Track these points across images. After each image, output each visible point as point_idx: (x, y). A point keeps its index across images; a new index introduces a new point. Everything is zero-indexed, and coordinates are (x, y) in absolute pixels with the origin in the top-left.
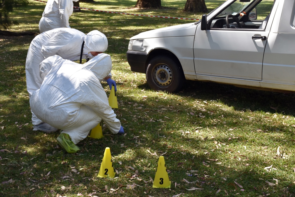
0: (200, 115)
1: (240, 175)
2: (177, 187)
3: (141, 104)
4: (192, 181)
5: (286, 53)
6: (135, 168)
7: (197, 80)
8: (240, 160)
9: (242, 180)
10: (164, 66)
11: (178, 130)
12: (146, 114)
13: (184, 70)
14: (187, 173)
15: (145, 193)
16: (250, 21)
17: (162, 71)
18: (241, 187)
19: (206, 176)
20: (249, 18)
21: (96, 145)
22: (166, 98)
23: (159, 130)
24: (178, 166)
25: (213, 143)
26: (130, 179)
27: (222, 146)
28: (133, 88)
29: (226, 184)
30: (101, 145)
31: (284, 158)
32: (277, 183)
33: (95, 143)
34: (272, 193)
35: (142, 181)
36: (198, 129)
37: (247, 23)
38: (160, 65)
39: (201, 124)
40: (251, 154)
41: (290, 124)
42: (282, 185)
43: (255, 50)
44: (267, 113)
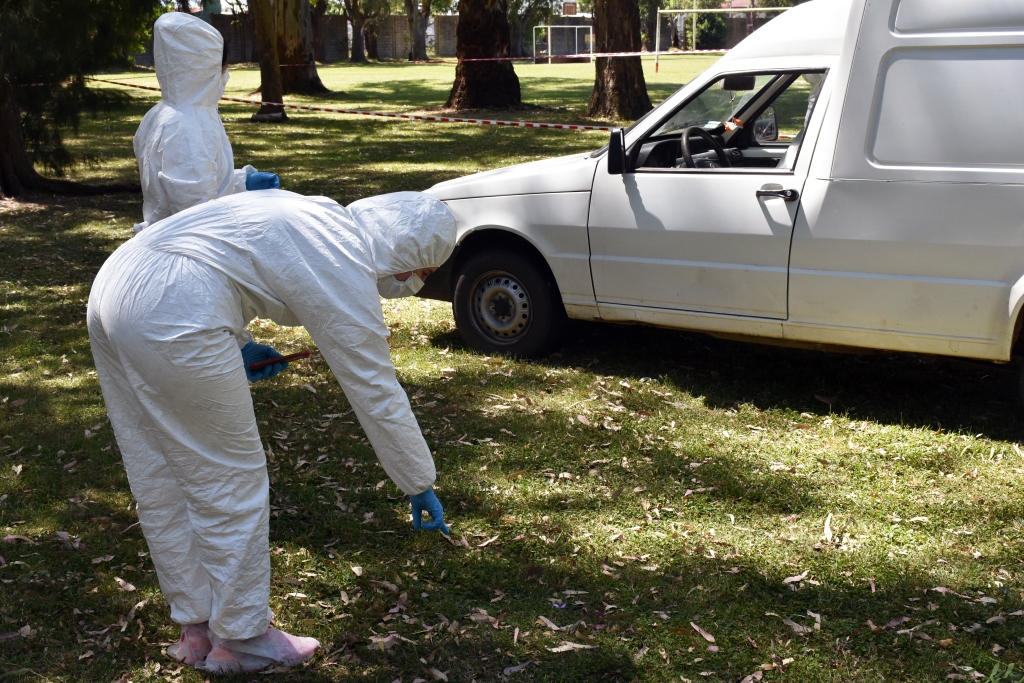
0: (605, 425)
1: (709, 602)
2: (519, 641)
3: (436, 391)
4: (566, 624)
5: (855, 238)
6: (399, 587)
7: (601, 319)
8: (713, 556)
9: (715, 619)
10: (504, 280)
11: (537, 469)
12: (447, 423)
13: (561, 291)
14: (553, 600)
15: (423, 660)
16: (757, 145)
17: (500, 294)
18: (710, 638)
19: (609, 607)
20: (754, 138)
21: (291, 518)
22: (510, 375)
23: (481, 469)
24: (529, 578)
25: (638, 508)
26: (382, 621)
27: (665, 515)
28: (417, 344)
29: (667, 631)
30: (304, 519)
31: (844, 548)
32: (817, 626)
33: (289, 511)
34: (800, 656)
35: (416, 626)
36: (597, 464)
37: (750, 152)
38: (492, 278)
39: (606, 451)
40: (748, 538)
41: (869, 448)
42: (833, 631)
43: (764, 229)
44: (804, 414)
